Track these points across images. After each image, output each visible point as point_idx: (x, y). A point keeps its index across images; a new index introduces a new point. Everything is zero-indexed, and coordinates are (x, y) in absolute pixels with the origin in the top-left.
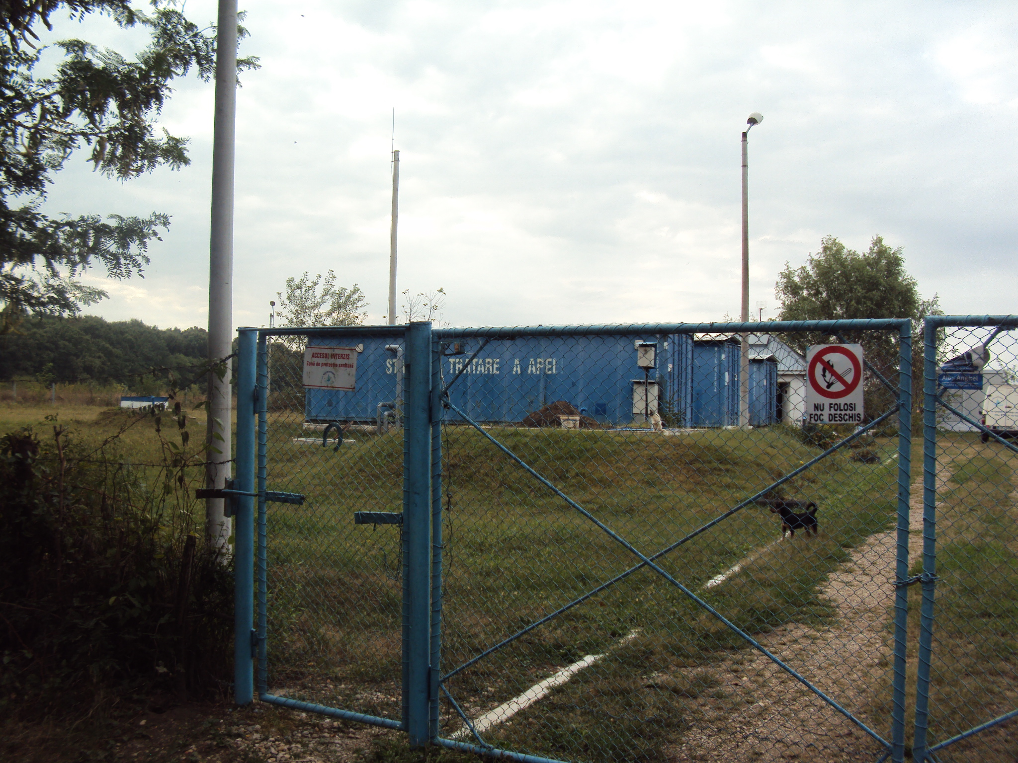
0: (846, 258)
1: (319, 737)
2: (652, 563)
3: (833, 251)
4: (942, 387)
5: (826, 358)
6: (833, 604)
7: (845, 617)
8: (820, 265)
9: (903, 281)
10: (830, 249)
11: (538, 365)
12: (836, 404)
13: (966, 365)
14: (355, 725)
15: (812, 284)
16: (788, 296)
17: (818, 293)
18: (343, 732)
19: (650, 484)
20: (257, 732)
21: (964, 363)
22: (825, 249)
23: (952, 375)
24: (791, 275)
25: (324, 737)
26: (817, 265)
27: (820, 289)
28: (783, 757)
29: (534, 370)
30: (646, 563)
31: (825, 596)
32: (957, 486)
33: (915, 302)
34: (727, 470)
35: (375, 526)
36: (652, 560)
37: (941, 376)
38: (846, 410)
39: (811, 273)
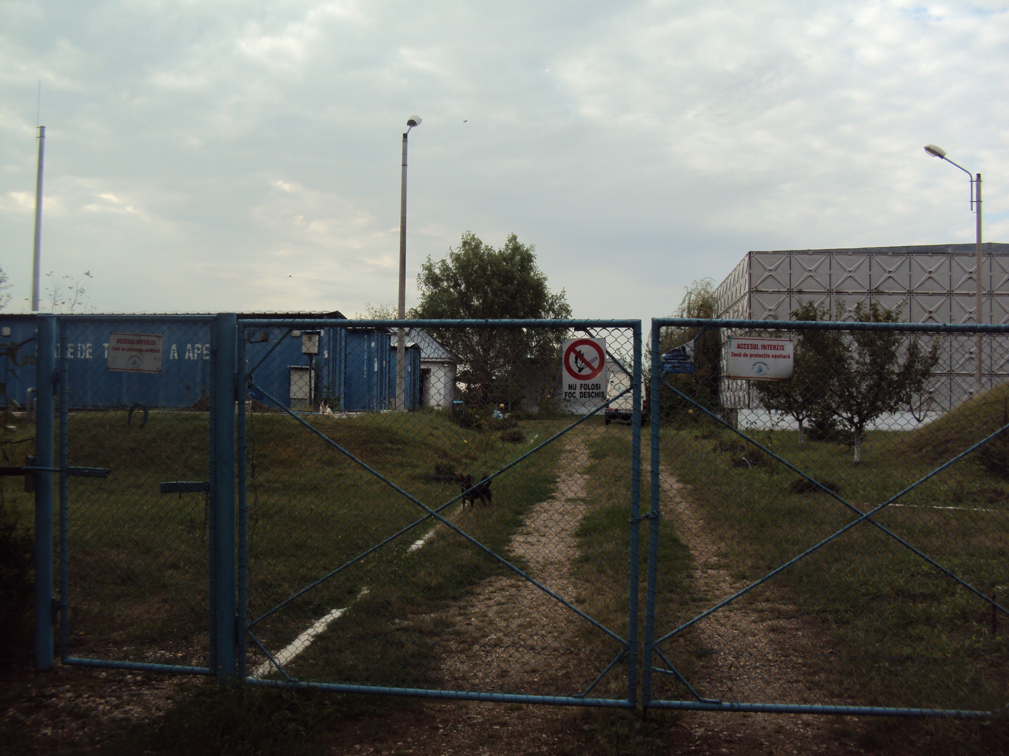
0: (484, 253)
1: (128, 691)
2: (436, 514)
3: (472, 247)
4: (664, 372)
5: (578, 348)
6: (523, 560)
7: (537, 570)
8: (459, 258)
9: (534, 276)
10: (469, 244)
11: (196, 351)
12: (585, 384)
13: (681, 355)
14: (157, 678)
15: (452, 277)
16: (429, 288)
17: (456, 285)
18: (147, 684)
19: (330, 463)
20: (68, 691)
21: (680, 354)
22: (465, 243)
23: (671, 363)
24: (433, 268)
25: (132, 690)
26: (457, 258)
27: (460, 281)
28: (526, 672)
29: (191, 355)
30: (432, 514)
31: (514, 554)
32: (597, 461)
33: (545, 296)
34: (398, 450)
35: (180, 494)
36: (436, 512)
37: (663, 363)
38: (593, 389)
39: (451, 266)
